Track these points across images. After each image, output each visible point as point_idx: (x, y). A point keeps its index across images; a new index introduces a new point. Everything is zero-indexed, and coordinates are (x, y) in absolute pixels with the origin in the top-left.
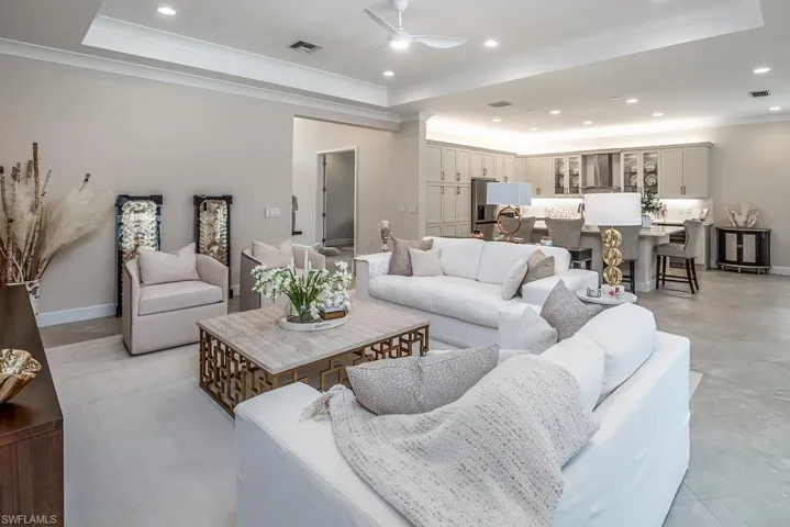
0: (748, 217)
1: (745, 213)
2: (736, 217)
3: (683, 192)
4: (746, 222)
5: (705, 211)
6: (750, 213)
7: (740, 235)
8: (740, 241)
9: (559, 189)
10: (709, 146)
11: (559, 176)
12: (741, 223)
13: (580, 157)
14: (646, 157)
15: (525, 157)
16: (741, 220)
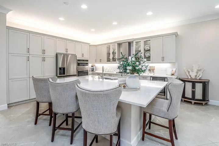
0: (197, 73)
1: (195, 70)
2: (191, 73)
3: (163, 60)
4: (196, 76)
5: (174, 70)
6: (198, 71)
7: (194, 83)
8: (194, 87)
9: (109, 60)
10: (176, 35)
11: (109, 54)
12: (193, 77)
13: (116, 44)
14: (145, 43)
15: (96, 46)
16: (193, 75)
